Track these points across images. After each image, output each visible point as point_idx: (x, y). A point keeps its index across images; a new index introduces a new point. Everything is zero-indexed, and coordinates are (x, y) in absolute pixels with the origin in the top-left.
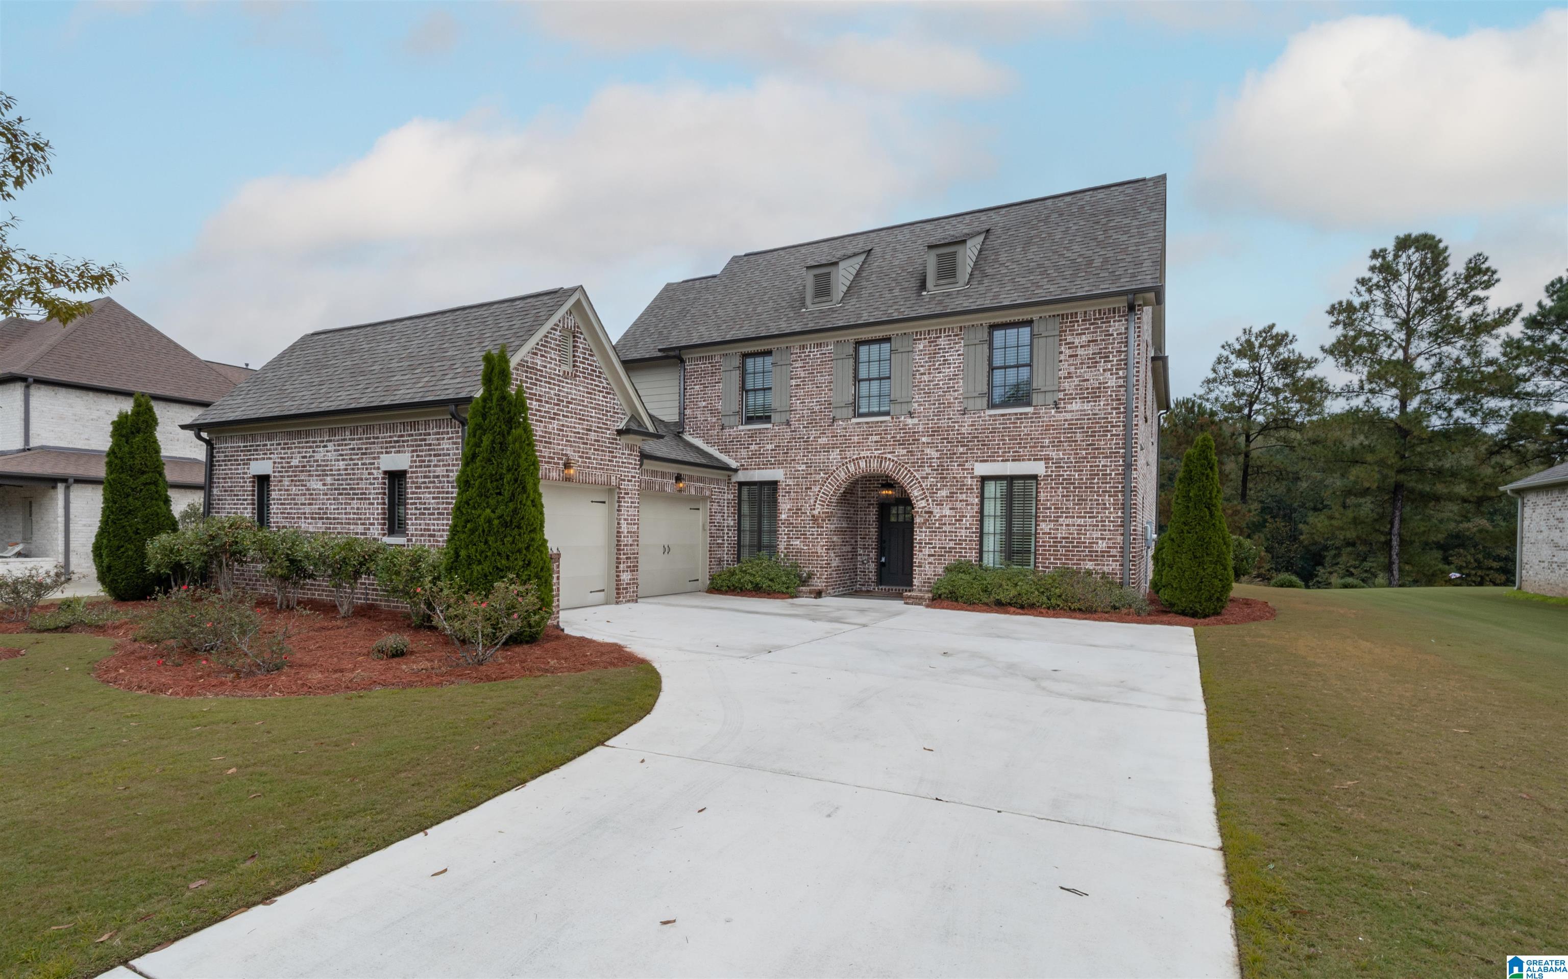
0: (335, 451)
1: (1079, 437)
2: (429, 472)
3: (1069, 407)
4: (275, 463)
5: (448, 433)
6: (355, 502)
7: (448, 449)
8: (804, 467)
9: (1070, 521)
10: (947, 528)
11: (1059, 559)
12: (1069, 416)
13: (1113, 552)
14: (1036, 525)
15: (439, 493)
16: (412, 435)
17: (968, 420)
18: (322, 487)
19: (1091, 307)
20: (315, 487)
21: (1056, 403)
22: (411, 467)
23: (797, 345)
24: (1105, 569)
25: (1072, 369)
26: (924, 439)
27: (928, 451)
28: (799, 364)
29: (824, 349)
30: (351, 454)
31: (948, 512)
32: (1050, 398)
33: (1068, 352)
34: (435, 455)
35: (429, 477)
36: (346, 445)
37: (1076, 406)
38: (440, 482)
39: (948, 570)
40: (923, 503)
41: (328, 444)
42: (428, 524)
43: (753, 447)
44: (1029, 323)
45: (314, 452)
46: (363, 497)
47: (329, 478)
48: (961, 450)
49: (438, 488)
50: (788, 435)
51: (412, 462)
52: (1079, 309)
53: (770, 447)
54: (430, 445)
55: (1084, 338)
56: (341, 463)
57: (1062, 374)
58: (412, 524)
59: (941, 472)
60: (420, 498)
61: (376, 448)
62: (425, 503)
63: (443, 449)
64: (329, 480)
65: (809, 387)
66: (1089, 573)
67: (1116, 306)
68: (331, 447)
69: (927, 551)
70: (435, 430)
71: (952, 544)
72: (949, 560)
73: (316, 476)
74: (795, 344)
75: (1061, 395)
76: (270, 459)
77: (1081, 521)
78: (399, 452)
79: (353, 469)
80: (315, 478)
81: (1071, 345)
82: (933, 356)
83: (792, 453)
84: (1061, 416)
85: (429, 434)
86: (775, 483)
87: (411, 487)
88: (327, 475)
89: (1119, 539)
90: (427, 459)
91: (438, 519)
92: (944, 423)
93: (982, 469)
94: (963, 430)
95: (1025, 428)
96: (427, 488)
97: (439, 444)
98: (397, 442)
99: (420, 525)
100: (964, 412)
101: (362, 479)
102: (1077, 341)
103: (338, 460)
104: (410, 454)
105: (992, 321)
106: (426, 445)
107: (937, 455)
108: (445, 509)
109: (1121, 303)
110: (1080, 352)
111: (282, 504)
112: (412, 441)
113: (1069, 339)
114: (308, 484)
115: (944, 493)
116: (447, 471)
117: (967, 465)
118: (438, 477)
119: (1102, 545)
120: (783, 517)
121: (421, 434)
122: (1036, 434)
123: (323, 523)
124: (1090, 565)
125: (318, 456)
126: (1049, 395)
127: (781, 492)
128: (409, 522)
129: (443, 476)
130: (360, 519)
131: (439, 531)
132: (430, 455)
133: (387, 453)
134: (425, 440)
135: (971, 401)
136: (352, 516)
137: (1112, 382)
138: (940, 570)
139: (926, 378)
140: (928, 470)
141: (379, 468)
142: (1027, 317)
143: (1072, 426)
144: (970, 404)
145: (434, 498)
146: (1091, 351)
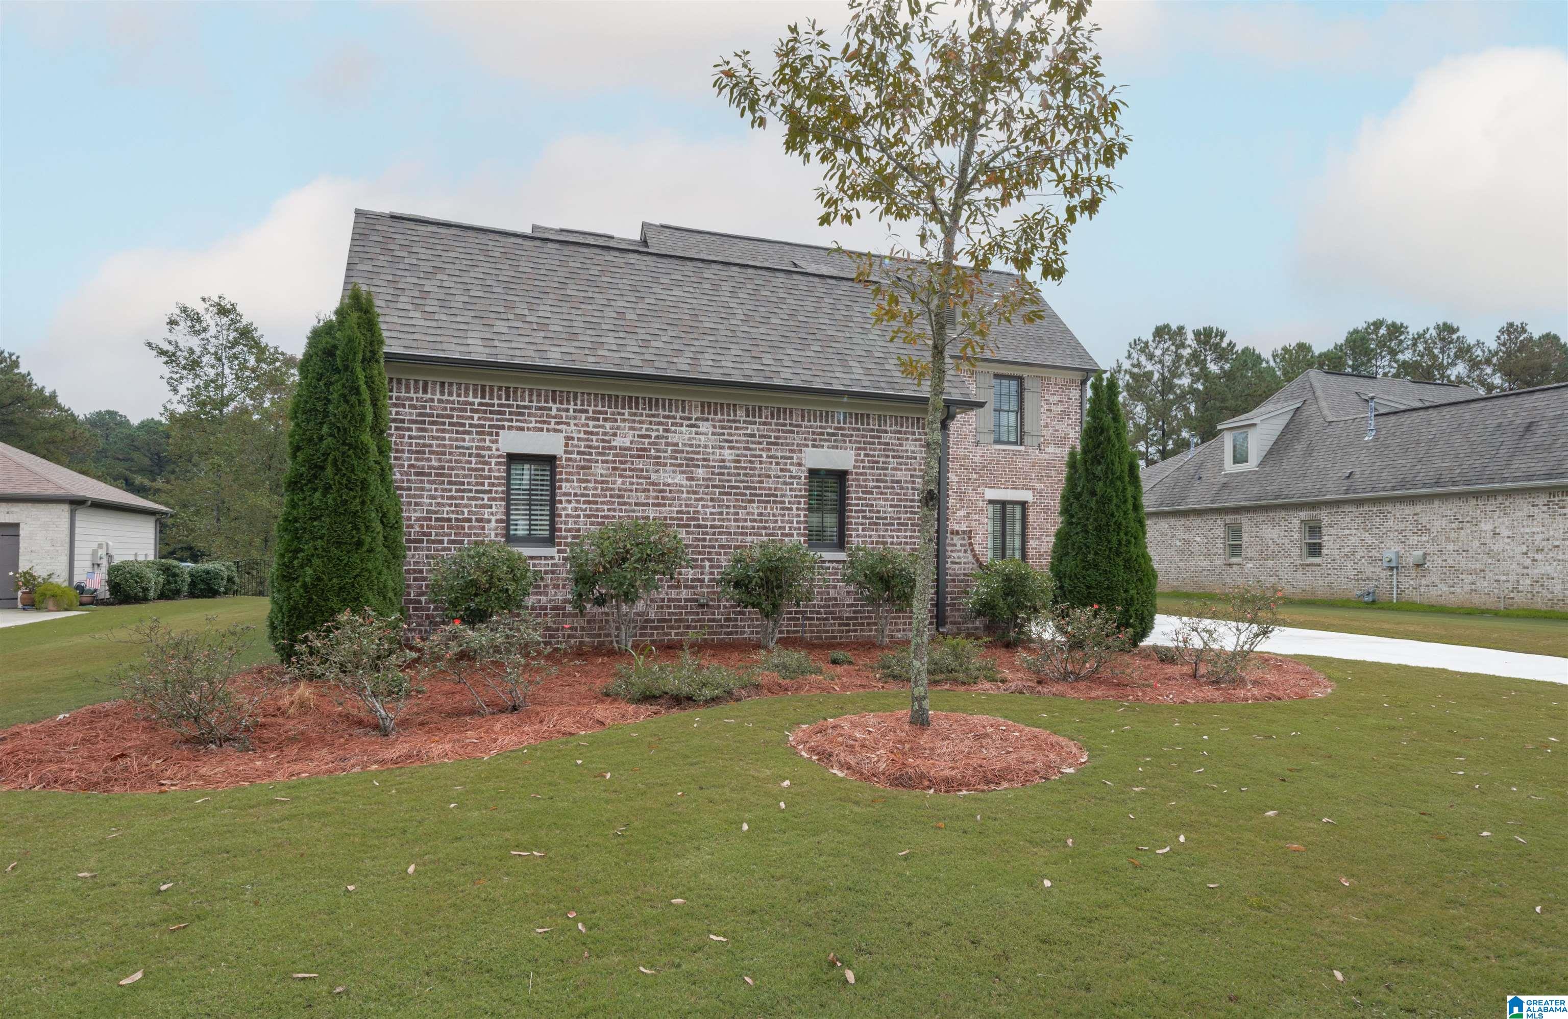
0: (713, 434)
1: (1053, 473)
2: (885, 475)
3: (1047, 450)
4: (568, 438)
5: (914, 434)
6: (755, 505)
7: (913, 452)
9: (1048, 539)
12: (1047, 457)
14: (1024, 542)
15: (900, 500)
16: (858, 430)
17: (979, 451)
18: (684, 482)
19: (1060, 376)
20: (670, 481)
21: (1039, 446)
22: (855, 467)
25: (1049, 420)
30: (748, 442)
32: (1035, 441)
33: (1046, 407)
34: (894, 457)
35: (886, 481)
36: (737, 428)
37: (1051, 449)
38: (902, 488)
41: (700, 423)
42: (884, 536)
44: (1019, 378)
45: (666, 431)
46: (771, 498)
47: (700, 471)
48: (975, 476)
49: (897, 494)
51: (856, 461)
52: (1053, 375)
54: (888, 444)
55: (1056, 398)
56: (727, 452)
57: (1043, 423)
58: (858, 536)
59: (960, 494)
60: (872, 505)
61: (797, 439)
62: (878, 512)
63: (907, 451)
64: (700, 472)
67: (1074, 378)
68: (705, 427)
70: (894, 428)
73: (671, 465)
75: (1042, 440)
76: (560, 431)
78: (833, 447)
79: (751, 462)
80: (668, 468)
81: (1047, 402)
84: (1042, 456)
85: (886, 432)
87: (857, 492)
88: (698, 466)
90: (882, 460)
91: (899, 530)
92: (962, 452)
93: (990, 494)
94: (976, 460)
95: (1019, 462)
96: (882, 493)
97: (901, 445)
98: (833, 435)
99: (870, 537)
100: (977, 443)
101: (769, 476)
102: (1051, 399)
103: (721, 448)
104: (853, 452)
105: (995, 371)
106: (879, 443)
108: (909, 519)
109: (1078, 376)
110: (1053, 408)
111: (589, 502)
112: (857, 436)
113: (1047, 396)
114: (654, 476)
115: (963, 513)
116: (912, 476)
117: (979, 490)
118: (899, 482)
121: (872, 430)
122: (1026, 469)
123: (688, 533)
125: (673, 438)
126: (1035, 438)
128: (854, 533)
129: (906, 482)
130: (765, 528)
131: (901, 543)
132: (887, 456)
133: (814, 446)
134: (880, 437)
135: (982, 435)
136: (749, 524)
137: (1072, 434)
141: (800, 465)
142: (1019, 373)
143: (1049, 465)
144: (981, 438)
145: (891, 506)
146: (1060, 408)
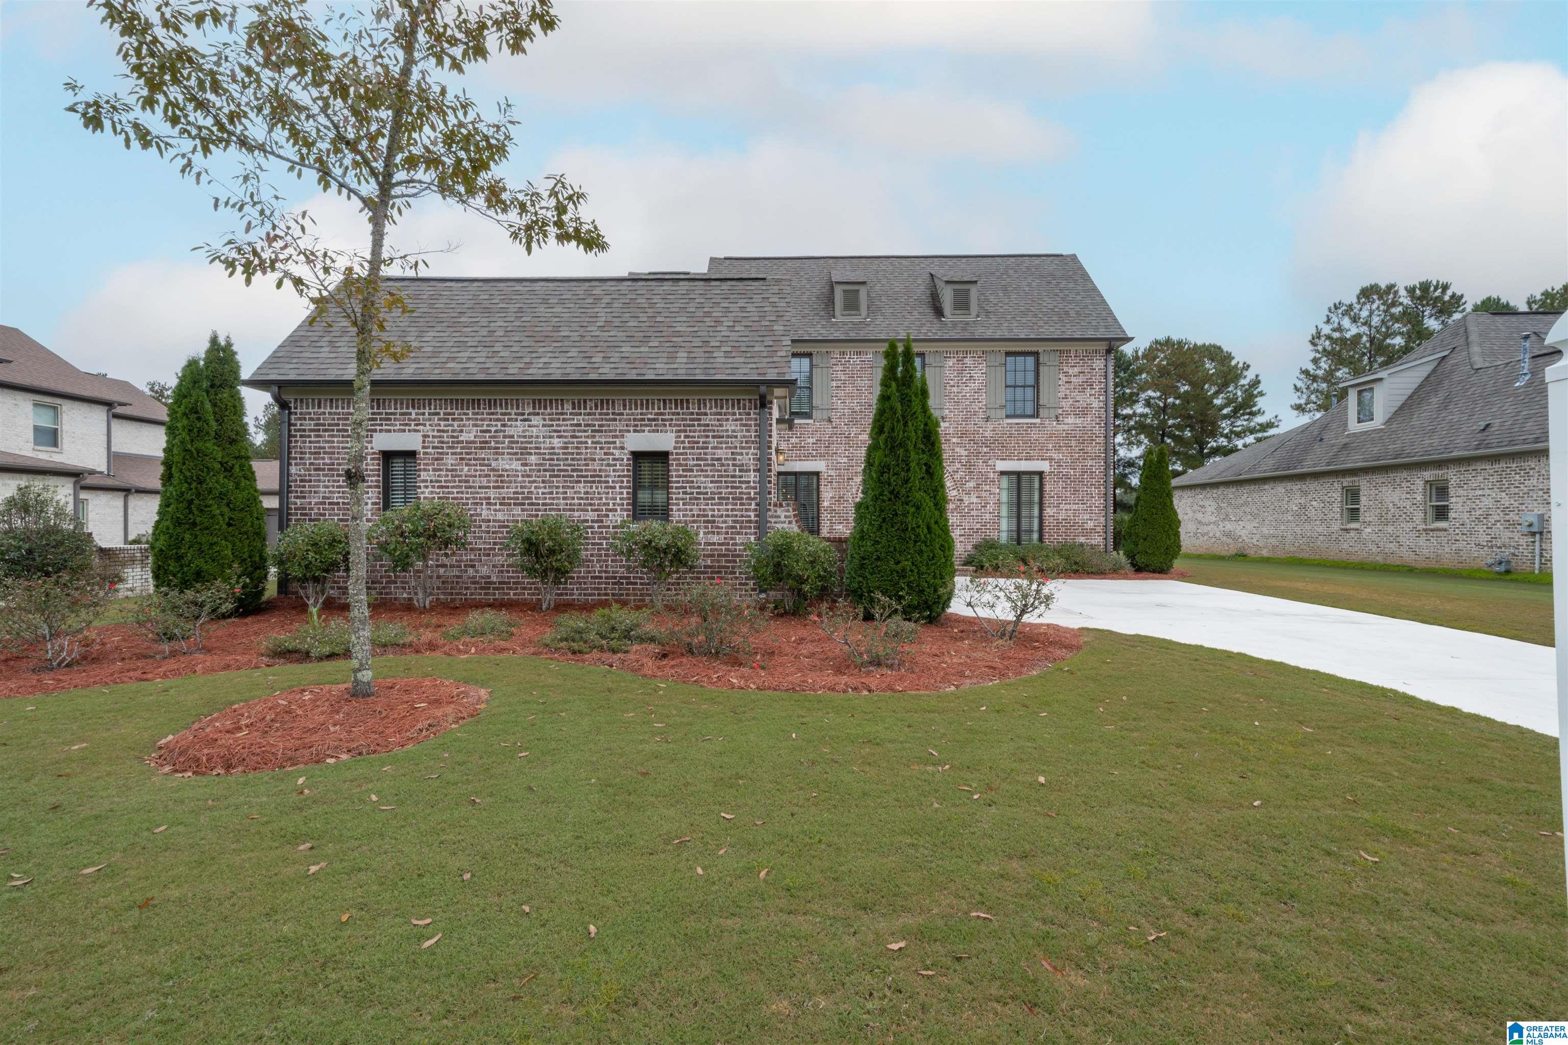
0: (544, 426)
1: (1073, 443)
2: (705, 454)
3: (1066, 421)
4: (425, 436)
5: (734, 414)
6: (582, 485)
7: (734, 431)
8: (845, 460)
9: (1068, 507)
10: (974, 513)
11: (1061, 536)
12: (1066, 427)
13: (1098, 529)
14: (1041, 510)
15: (722, 476)
16: (678, 414)
17: (990, 426)
18: (519, 468)
19: (1081, 347)
20: (507, 467)
21: (1057, 417)
22: (675, 448)
23: (837, 351)
24: (1093, 542)
25: (1068, 392)
26: (954, 440)
27: (957, 450)
28: (840, 368)
29: (864, 357)
30: (574, 431)
31: (975, 500)
32: (1053, 413)
33: (1065, 379)
34: (713, 437)
35: (706, 460)
36: (564, 420)
37: (1070, 420)
38: (722, 465)
39: (976, 547)
40: (955, 493)
41: (532, 417)
42: (704, 510)
43: (793, 440)
44: (1035, 354)
45: (504, 425)
46: (596, 478)
47: (533, 457)
49: (718, 471)
50: (829, 431)
51: (677, 442)
52: (1073, 347)
53: (811, 440)
54: (708, 425)
55: (1076, 370)
56: (556, 440)
57: (1061, 395)
58: (679, 510)
59: (969, 467)
60: (692, 482)
61: (619, 426)
62: (699, 487)
63: (727, 431)
64: (533, 459)
65: (850, 389)
66: (1082, 545)
67: (1098, 347)
68: (536, 420)
69: (958, 532)
70: (714, 410)
71: (978, 526)
72: (976, 539)
73: (509, 454)
75: (1060, 411)
76: (418, 431)
77: (1076, 507)
78: (654, 431)
79: (577, 448)
80: (506, 456)
81: (1067, 374)
82: (961, 372)
83: (833, 447)
84: (1061, 427)
85: (706, 414)
86: (817, 474)
87: (678, 470)
88: (531, 454)
89: (1102, 519)
90: (702, 440)
91: (720, 504)
92: (971, 427)
93: (1002, 466)
94: (987, 434)
95: (1034, 434)
96: (702, 471)
97: (721, 425)
98: (654, 420)
99: (691, 510)
100: (988, 419)
101: (594, 460)
102: (1071, 371)
103: (551, 437)
104: (674, 435)
105: (1008, 349)
106: (699, 425)
107: (966, 453)
108: (730, 493)
109: (1103, 347)
110: (1073, 379)
111: (442, 487)
112: (677, 420)
113: (1065, 369)
114: (494, 464)
115: (972, 484)
116: (733, 453)
117: (990, 462)
118: (719, 459)
119: (1091, 524)
120: (826, 504)
121: (692, 414)
122: (1042, 440)
123: (523, 510)
124: (1082, 540)
125: (509, 431)
126: (1051, 411)
127: (822, 482)
128: (674, 508)
129: (727, 459)
130: (591, 505)
131: (722, 516)
132: (707, 437)
133: (635, 431)
134: (699, 420)
135: (993, 411)
136: (576, 501)
137: (1096, 404)
138: (969, 547)
139: (955, 389)
140: (958, 465)
141: (622, 448)
142: (1034, 349)
143: (1068, 436)
144: (992, 413)
145: (712, 482)
146: (1081, 379)
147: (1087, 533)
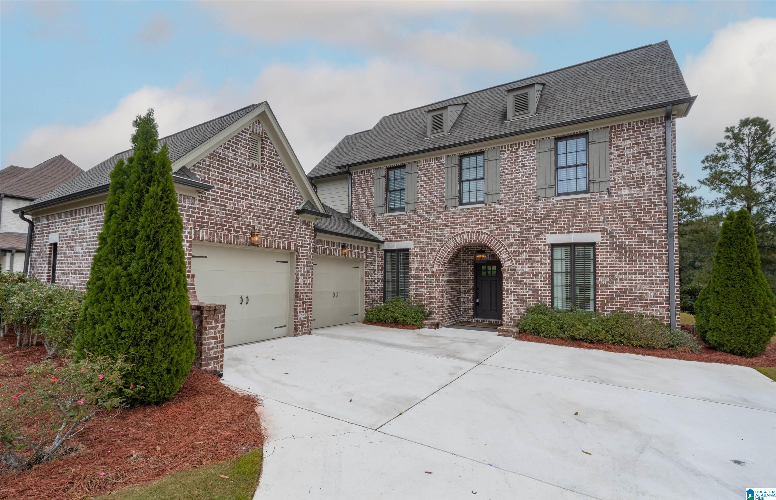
0: (88, 223)
1: (628, 214)
3: (619, 192)
4: (60, 234)
8: (426, 239)
9: (623, 276)
10: (526, 281)
11: (615, 305)
12: (619, 199)
13: (661, 300)
14: (595, 279)
17: (541, 204)
18: (81, 251)
19: (634, 119)
20: (78, 250)
21: (608, 190)
23: (421, 160)
24: (654, 313)
25: (620, 165)
26: (509, 219)
27: (512, 227)
28: (423, 172)
29: (439, 162)
31: (527, 270)
32: (603, 187)
33: (616, 153)
37: (624, 191)
39: (527, 310)
40: (509, 263)
43: (393, 227)
44: (585, 134)
47: (85, 244)
48: (536, 225)
50: (416, 219)
52: (624, 121)
53: (404, 227)
55: (630, 142)
57: (612, 168)
59: (522, 241)
65: (430, 186)
66: (640, 316)
67: (655, 117)
68: (87, 220)
69: (512, 297)
71: (531, 292)
72: (529, 304)
73: (79, 242)
74: (420, 159)
75: (612, 184)
76: (58, 231)
77: (630, 277)
80: (78, 244)
81: (618, 148)
82: (514, 162)
83: (418, 230)
84: (613, 199)
86: (408, 250)
88: (84, 242)
89: (665, 290)
92: (523, 207)
93: (552, 239)
94: (538, 212)
95: (585, 208)
100: (538, 199)
102: (623, 145)
103: (90, 231)
105: (557, 135)
107: (518, 229)
109: (660, 113)
110: (626, 152)
111: (62, 263)
113: (618, 143)
114: (74, 248)
115: (524, 256)
117: (541, 236)
119: (650, 295)
120: (413, 272)
122: (593, 213)
124: (641, 310)
126: (602, 185)
127: (411, 256)
135: (543, 191)
137: (654, 172)
138: (522, 311)
139: (509, 177)
140: (512, 240)
142: (585, 130)
143: (622, 207)
144: (542, 194)
146: (635, 151)
147: (646, 304)
